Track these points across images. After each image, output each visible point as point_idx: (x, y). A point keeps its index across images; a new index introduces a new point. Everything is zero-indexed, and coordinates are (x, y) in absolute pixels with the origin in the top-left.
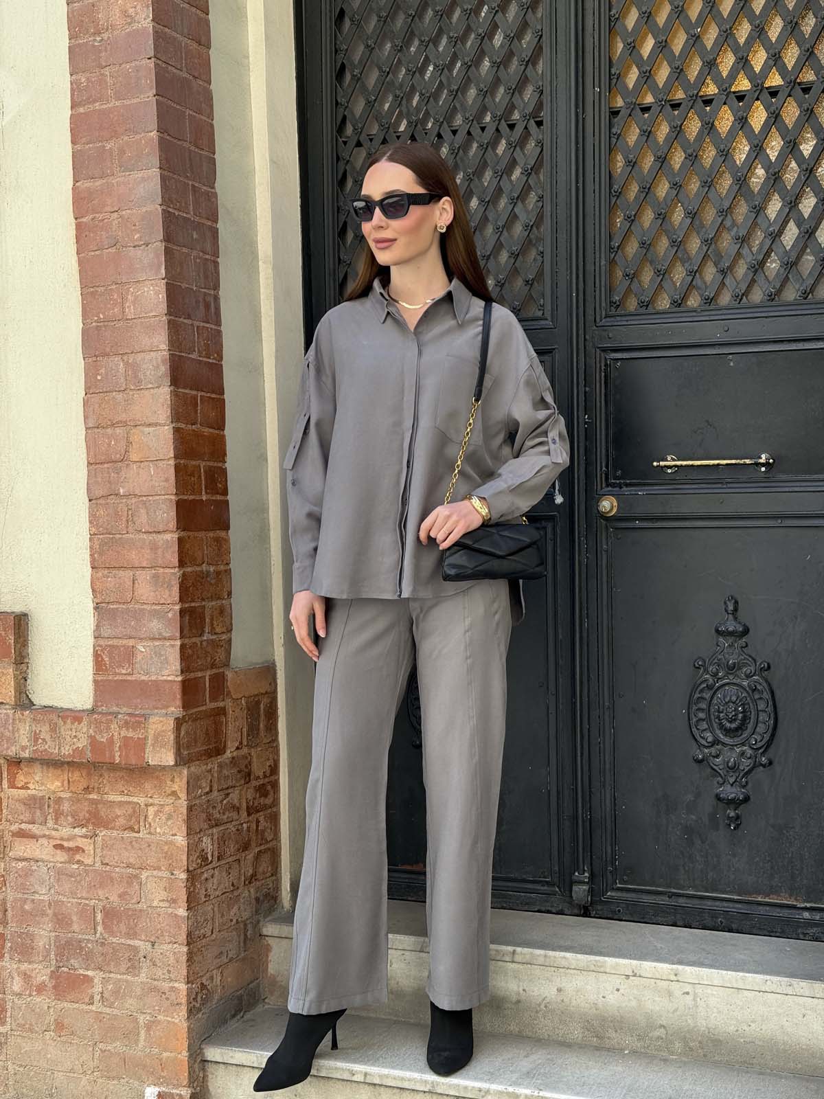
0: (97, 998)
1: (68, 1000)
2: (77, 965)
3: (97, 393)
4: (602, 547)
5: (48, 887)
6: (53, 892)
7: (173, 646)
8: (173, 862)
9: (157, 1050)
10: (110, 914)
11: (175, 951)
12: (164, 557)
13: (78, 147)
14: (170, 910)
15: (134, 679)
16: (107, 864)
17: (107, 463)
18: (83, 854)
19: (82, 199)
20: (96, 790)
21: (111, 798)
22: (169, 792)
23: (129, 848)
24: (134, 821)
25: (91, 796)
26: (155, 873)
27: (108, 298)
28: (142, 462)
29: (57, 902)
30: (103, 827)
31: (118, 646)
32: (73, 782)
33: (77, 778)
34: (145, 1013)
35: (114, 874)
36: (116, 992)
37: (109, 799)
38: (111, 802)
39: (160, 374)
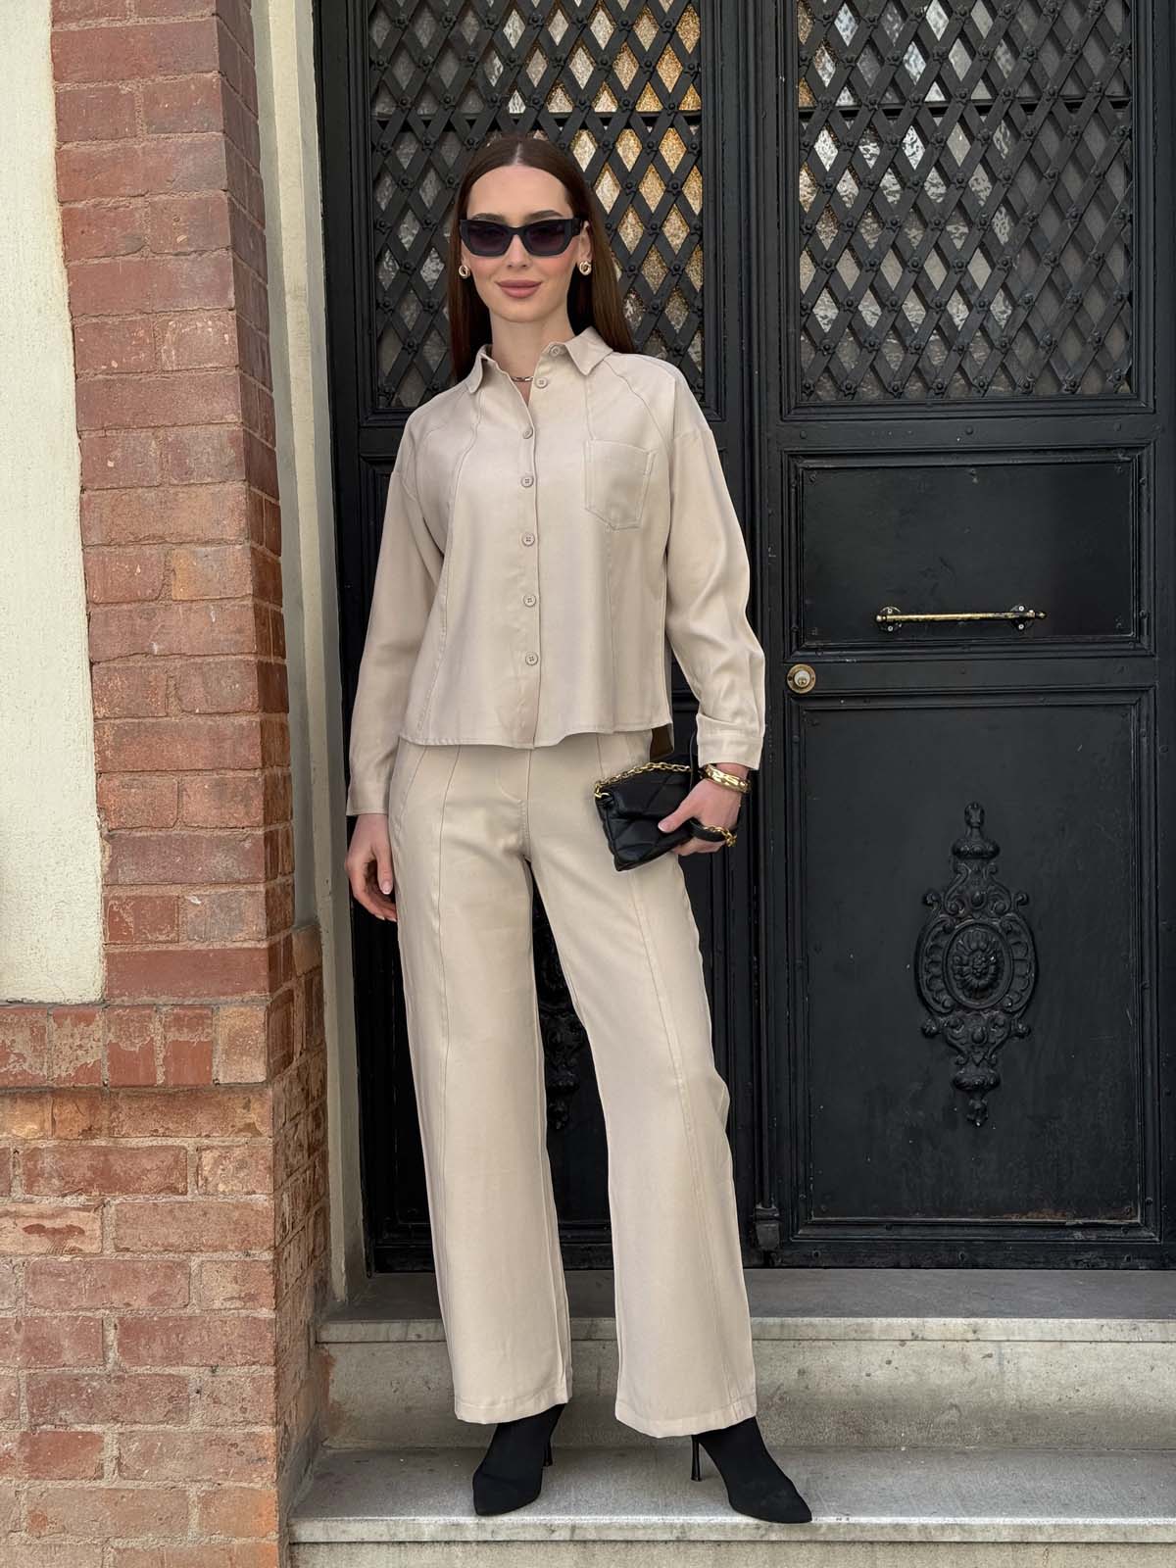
0: (110, 1466)
1: (55, 1476)
2: (70, 1418)
3: (107, 489)
4: (791, 735)
5: (14, 1298)
6: (23, 1304)
7: (252, 894)
8: (249, 1235)
9: (222, 1537)
10: (131, 1330)
11: (255, 1375)
12: (235, 752)
13: (68, 86)
14: (244, 1313)
15: (180, 949)
16: (127, 1250)
17: (128, 603)
18: (83, 1238)
19: (75, 170)
20: (105, 1131)
21: (133, 1142)
22: (240, 1124)
23: (169, 1219)
24: (177, 1173)
25: (95, 1143)
26: (216, 1256)
27: (127, 336)
28: (192, 601)
29: (29, 1320)
30: (119, 1190)
31: (151, 898)
32: (61, 1121)
33: (69, 1116)
34: (199, 1481)
35: (140, 1264)
36: (147, 1456)
37: (129, 1146)
38: (130, 1149)
39: (227, 461)
